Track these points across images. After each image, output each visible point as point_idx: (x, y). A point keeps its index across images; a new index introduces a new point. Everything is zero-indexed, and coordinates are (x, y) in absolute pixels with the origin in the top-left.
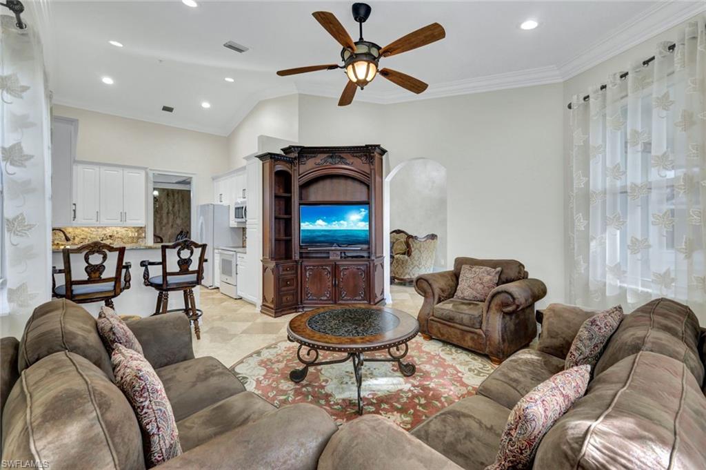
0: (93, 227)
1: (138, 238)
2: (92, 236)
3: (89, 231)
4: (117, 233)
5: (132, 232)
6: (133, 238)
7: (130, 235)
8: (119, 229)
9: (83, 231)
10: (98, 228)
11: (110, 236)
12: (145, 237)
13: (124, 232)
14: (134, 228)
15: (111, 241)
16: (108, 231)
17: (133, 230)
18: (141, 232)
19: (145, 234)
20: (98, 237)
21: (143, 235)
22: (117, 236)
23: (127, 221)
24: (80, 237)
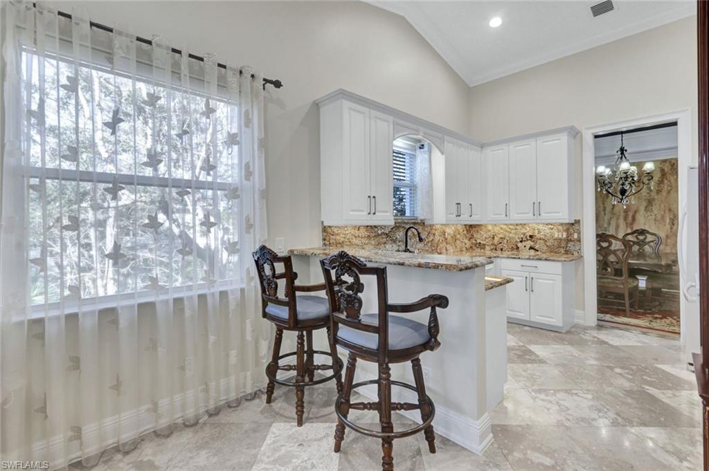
0: (511, 225)
1: (568, 240)
2: (511, 235)
3: (508, 229)
4: (539, 232)
5: (559, 231)
6: (561, 240)
7: (556, 236)
8: (541, 227)
9: (502, 228)
10: (517, 225)
11: (531, 236)
12: (579, 240)
13: (548, 231)
14: (562, 224)
15: (532, 244)
16: (528, 229)
17: (560, 228)
18: (571, 230)
19: (579, 233)
20: (517, 236)
21: (576, 236)
22: (538, 236)
23: (543, 214)
24: (500, 236)
